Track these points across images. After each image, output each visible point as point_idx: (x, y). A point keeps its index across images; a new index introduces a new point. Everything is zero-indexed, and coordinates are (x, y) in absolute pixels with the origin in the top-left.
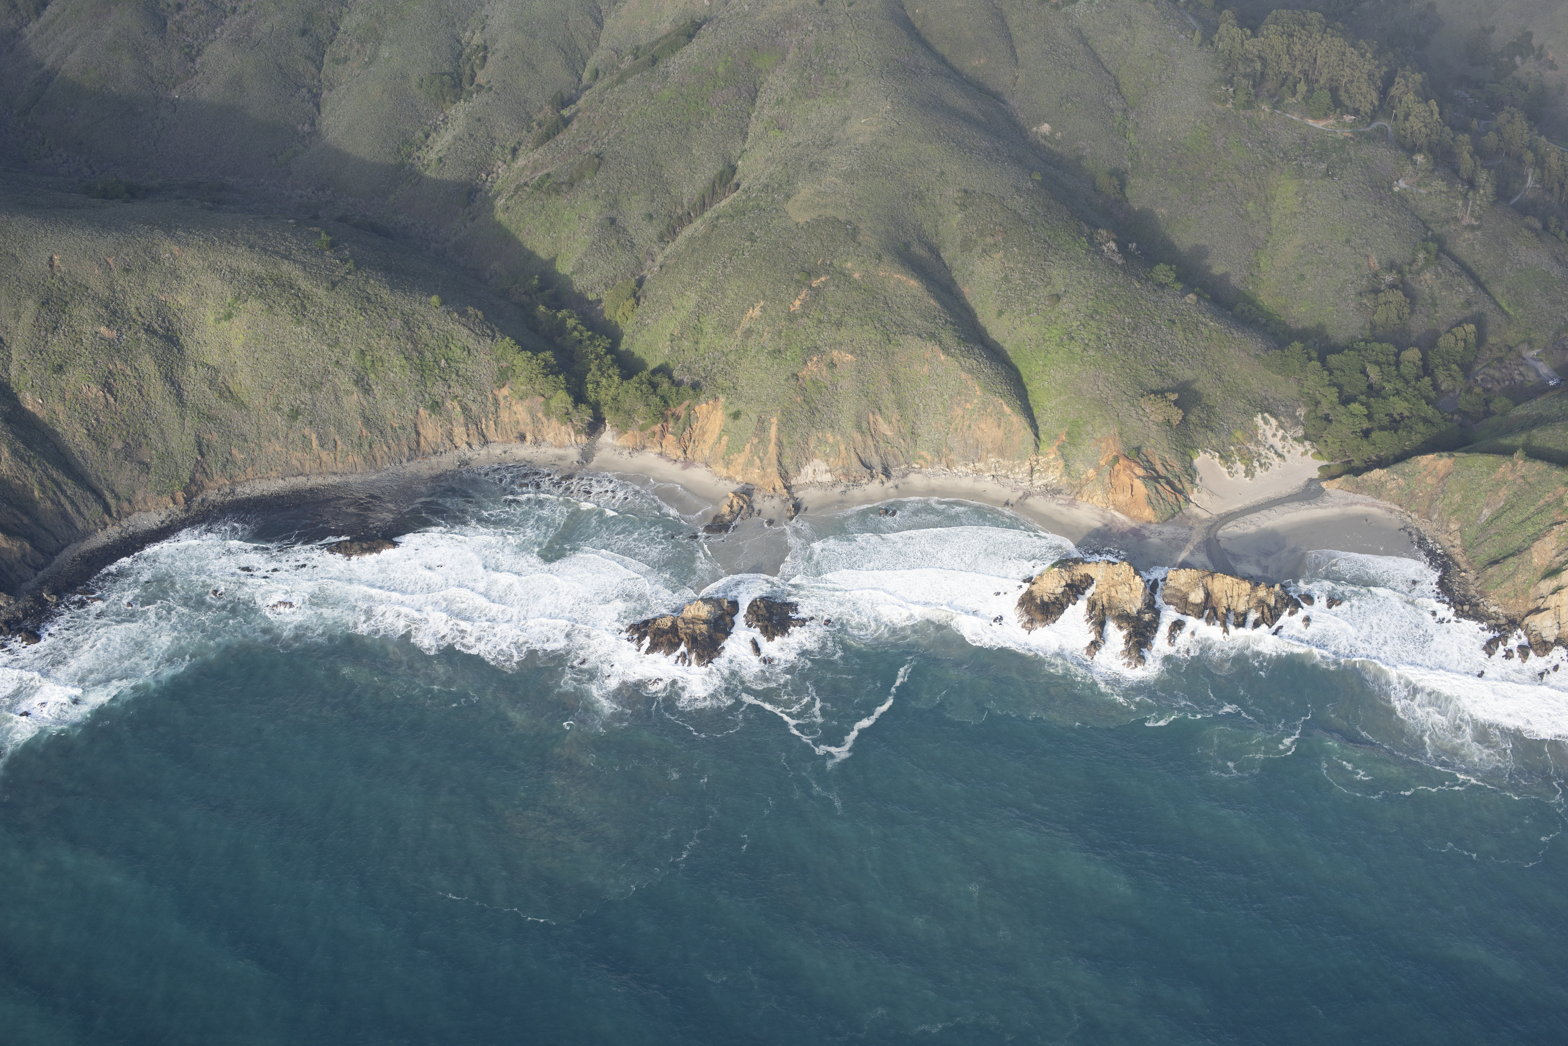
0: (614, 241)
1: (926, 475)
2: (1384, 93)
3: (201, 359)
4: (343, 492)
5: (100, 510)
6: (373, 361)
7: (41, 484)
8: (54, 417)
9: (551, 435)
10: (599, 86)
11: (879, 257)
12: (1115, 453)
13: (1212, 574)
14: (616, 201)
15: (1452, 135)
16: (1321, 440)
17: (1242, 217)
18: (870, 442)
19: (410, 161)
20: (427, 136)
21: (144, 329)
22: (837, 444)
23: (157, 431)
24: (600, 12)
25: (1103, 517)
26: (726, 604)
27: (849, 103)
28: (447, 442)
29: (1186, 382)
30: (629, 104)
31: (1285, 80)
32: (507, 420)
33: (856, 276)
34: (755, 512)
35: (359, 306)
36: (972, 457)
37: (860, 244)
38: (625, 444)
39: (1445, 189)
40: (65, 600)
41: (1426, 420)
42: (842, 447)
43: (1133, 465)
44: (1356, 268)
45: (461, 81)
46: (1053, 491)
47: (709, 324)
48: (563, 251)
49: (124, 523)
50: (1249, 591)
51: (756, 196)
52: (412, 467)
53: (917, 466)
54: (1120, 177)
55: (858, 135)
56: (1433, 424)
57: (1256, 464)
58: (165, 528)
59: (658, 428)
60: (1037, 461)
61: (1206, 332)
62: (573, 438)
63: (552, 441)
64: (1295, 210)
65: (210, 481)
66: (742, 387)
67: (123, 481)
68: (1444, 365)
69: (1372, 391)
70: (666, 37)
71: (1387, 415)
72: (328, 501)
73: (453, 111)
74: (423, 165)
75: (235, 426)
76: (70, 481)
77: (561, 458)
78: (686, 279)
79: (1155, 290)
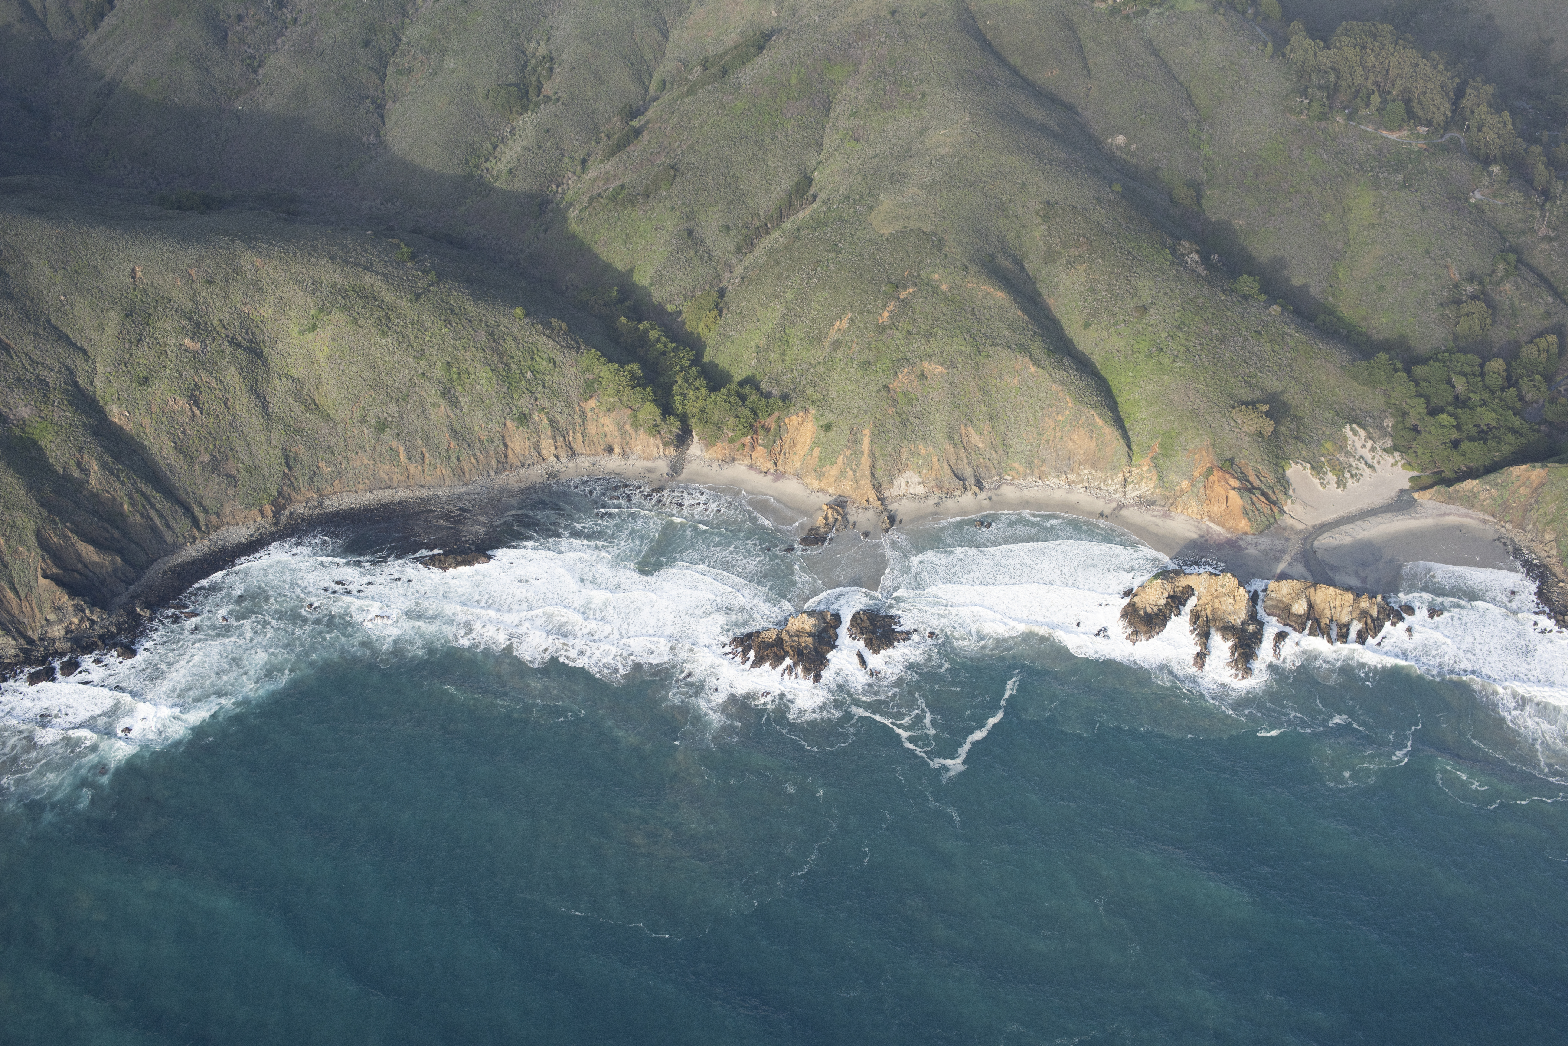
0: (692, 253)
1: (1019, 487)
2: (1455, 103)
3: (286, 371)
4: (433, 505)
5: (189, 523)
6: (459, 373)
7: (130, 497)
8: (141, 430)
9: (640, 447)
10: (667, 97)
11: (966, 269)
12: (1208, 465)
13: (1314, 585)
14: (693, 213)
15: (1525, 146)
16: (1411, 451)
17: (1319, 228)
18: (962, 454)
19: (479, 172)
20: (495, 148)
21: (228, 341)
22: (929, 456)
23: (244, 444)
24: (666, 23)
25: (1200, 530)
26: (829, 616)
27: (926, 114)
28: (535, 454)
29: (1275, 393)
30: (701, 115)
31: (1358, 92)
32: (594, 432)
33: (944, 287)
34: (850, 524)
35: (443, 317)
36: (1065, 468)
37: (946, 255)
38: (715, 456)
39: (1521, 200)
40: (158, 614)
41: (1513, 431)
42: (935, 459)
43: (1227, 476)
44: (1436, 280)
45: (527, 92)
46: (1147, 503)
47: (795, 336)
48: (640, 262)
49: (213, 536)
50: (1352, 601)
51: (837, 208)
52: (500, 480)
53: (1009, 478)
54: (1196, 187)
55: (938, 146)
56: (1521, 435)
57: (1347, 475)
58: (254, 541)
59: (747, 440)
60: (1130, 472)
61: (1292, 343)
62: (661, 450)
63: (641, 453)
64: (1372, 221)
65: (298, 494)
66: (833, 399)
67: (211, 495)
68: (1528, 376)
69: (1459, 402)
70: (736, 48)
71: (1474, 426)
72: (418, 514)
73: (521, 122)
74: (493, 176)
75: (322, 439)
76: (158, 495)
77: (650, 470)
78: (770, 290)
79: (1240, 302)
